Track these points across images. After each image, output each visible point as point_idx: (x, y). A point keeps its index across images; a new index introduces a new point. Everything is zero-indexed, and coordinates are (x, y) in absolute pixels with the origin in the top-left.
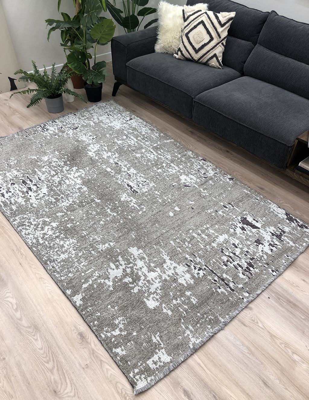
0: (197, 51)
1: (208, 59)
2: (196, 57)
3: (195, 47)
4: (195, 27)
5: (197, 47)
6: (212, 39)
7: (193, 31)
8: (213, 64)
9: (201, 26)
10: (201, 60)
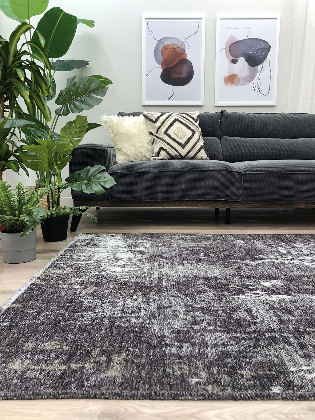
0: (183, 146)
1: (197, 152)
2: (183, 152)
3: (180, 142)
4: (172, 125)
5: (183, 142)
6: (194, 133)
7: (170, 128)
8: (202, 155)
9: (177, 123)
10: (189, 155)
